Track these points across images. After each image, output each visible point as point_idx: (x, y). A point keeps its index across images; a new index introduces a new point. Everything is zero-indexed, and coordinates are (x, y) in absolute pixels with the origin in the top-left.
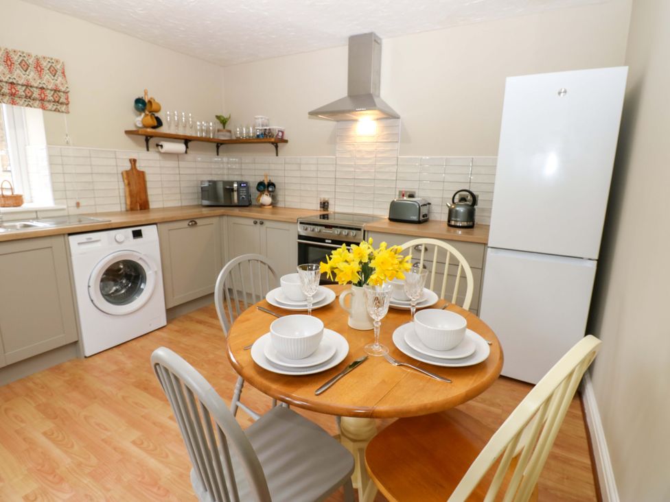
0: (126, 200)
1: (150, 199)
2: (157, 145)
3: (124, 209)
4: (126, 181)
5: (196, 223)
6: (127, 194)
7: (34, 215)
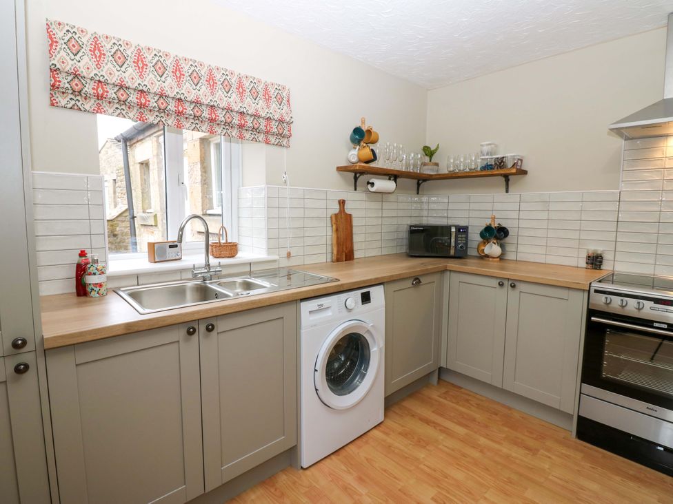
0: (332, 250)
1: (356, 247)
2: (368, 183)
3: (329, 260)
4: (334, 227)
5: (420, 282)
6: (335, 242)
7: (247, 269)
